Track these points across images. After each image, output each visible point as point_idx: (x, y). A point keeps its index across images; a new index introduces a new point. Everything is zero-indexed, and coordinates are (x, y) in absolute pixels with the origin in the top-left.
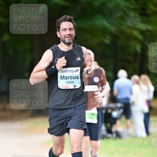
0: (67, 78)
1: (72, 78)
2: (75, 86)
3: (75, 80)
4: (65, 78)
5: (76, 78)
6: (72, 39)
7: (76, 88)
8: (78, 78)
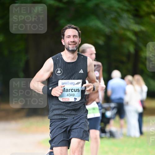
0: (67, 90)
1: (72, 90)
6: (76, 46)
7: (76, 101)
8: (79, 91)
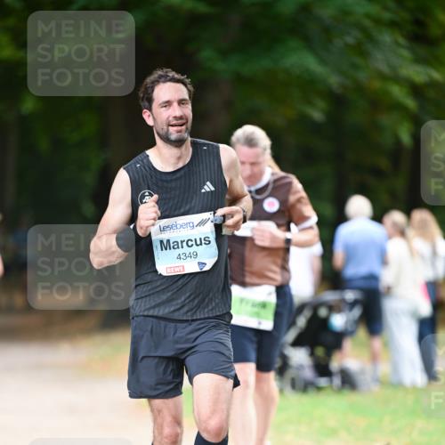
0: (177, 245)
1: (190, 243)
2: (202, 264)
3: (201, 249)
4: (172, 245)
5: (203, 242)
7: (204, 270)
8: (210, 242)
